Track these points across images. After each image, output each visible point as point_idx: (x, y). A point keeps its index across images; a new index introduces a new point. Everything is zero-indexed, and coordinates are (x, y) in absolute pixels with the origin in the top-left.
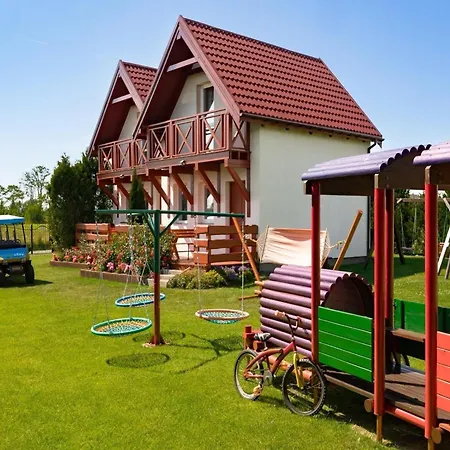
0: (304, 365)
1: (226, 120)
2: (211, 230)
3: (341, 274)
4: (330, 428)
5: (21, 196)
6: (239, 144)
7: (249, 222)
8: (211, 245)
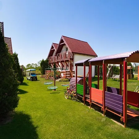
0: (75, 93)
1: (69, 53)
2: (66, 72)
3: (81, 79)
4: (77, 103)
5: (37, 65)
6: (72, 57)
7: (73, 70)
8: (66, 74)
